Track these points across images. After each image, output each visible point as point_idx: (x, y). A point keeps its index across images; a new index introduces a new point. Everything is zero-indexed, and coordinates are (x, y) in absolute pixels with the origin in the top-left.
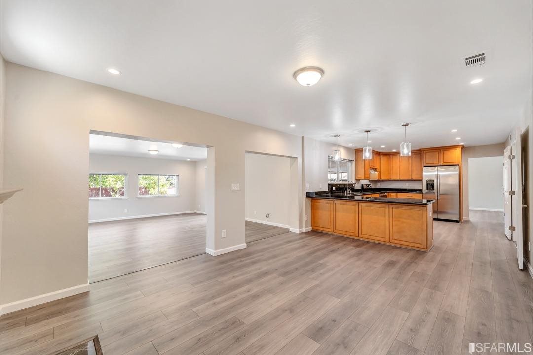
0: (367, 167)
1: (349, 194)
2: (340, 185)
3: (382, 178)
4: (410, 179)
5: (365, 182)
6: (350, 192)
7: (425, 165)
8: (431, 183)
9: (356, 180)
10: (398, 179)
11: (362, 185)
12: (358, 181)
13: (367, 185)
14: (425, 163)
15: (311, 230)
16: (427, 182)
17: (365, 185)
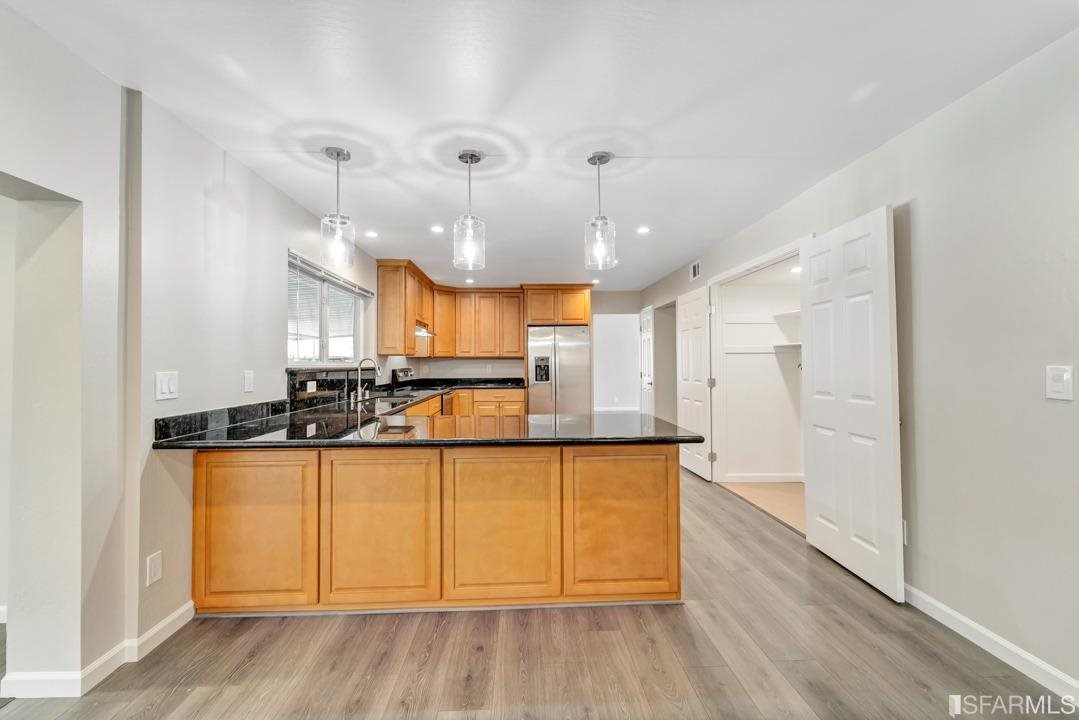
0: (411, 319)
1: (363, 401)
2: (328, 371)
3: (439, 351)
4: (497, 354)
5: (398, 362)
6: (364, 395)
7: (530, 323)
8: (542, 364)
9: (380, 356)
10: (472, 355)
11: (394, 371)
12: (383, 357)
13: (405, 370)
14: (529, 319)
15: (191, 616)
16: (536, 361)
17: (402, 370)
